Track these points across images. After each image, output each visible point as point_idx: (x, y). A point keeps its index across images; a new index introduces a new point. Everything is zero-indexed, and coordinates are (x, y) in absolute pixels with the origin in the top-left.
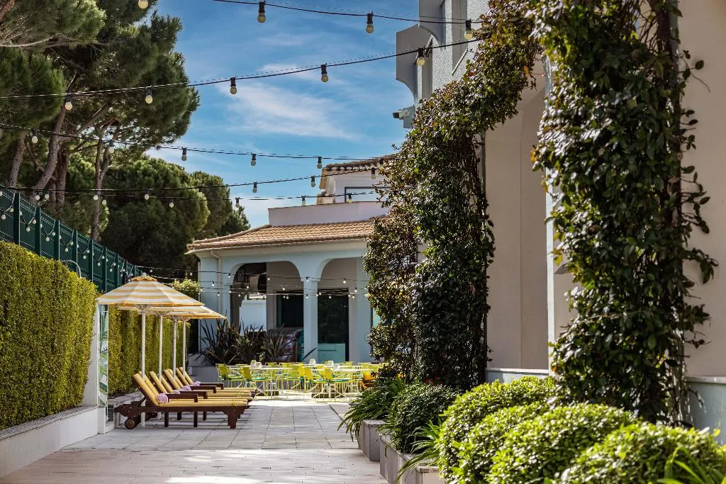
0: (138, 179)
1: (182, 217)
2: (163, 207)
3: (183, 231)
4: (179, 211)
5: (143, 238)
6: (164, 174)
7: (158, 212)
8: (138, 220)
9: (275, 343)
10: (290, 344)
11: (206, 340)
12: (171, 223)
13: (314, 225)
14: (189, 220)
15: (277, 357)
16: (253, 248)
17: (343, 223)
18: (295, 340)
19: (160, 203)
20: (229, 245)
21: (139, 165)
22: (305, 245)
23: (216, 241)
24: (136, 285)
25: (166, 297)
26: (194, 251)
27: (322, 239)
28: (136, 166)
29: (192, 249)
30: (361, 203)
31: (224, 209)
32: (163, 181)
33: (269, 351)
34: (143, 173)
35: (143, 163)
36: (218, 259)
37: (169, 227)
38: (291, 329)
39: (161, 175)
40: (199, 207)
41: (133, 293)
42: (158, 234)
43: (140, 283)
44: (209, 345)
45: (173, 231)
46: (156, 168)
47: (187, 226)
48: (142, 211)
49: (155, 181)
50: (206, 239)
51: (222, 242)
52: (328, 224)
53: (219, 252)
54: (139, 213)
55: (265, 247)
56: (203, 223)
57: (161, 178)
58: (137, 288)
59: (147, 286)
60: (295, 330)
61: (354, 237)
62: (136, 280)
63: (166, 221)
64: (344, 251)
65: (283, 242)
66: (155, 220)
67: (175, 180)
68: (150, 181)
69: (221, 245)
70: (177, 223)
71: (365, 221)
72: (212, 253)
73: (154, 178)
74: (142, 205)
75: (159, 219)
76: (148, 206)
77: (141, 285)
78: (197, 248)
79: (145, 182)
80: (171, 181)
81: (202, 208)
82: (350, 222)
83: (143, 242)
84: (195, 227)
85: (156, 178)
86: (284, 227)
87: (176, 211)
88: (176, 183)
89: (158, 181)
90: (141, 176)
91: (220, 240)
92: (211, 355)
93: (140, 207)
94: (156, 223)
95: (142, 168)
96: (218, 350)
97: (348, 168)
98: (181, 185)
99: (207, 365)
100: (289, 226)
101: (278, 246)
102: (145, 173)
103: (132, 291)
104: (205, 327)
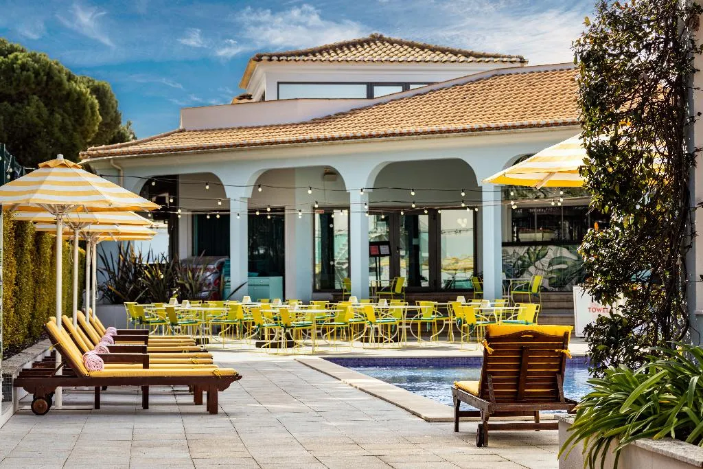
0: (15, 75)
1: (69, 122)
2: (46, 109)
3: (71, 137)
4: (66, 115)
5: (21, 147)
6: (47, 70)
7: (39, 116)
8: (15, 125)
9: (193, 276)
10: (209, 278)
11: (104, 272)
12: (56, 130)
13: (240, 128)
14: (77, 126)
15: (196, 293)
16: (166, 155)
17: (278, 126)
18: (216, 273)
19: (42, 104)
20: (134, 153)
21: (16, 58)
22: (233, 151)
23: (116, 148)
24: (47, 174)
25: (98, 193)
26: (88, 160)
27: (255, 144)
28: (12, 60)
29: (86, 158)
30: (299, 101)
31: (112, 120)
32: (45, 78)
33: (187, 285)
34: (21, 68)
35: (20, 56)
36: (119, 170)
37: (54, 134)
38: (212, 258)
39: (43, 71)
40: (90, 111)
41: (43, 187)
42: (39, 143)
43: (55, 170)
44: (108, 279)
45: (57, 139)
46: (36, 62)
47: (75, 133)
48: (20, 114)
49: (36, 77)
50: (104, 146)
51: (125, 149)
52: (259, 127)
53: (119, 162)
54: (17, 116)
55: (180, 154)
56: (94, 131)
57: (42, 74)
58: (49, 178)
59: (66, 175)
60: (215, 261)
61: (298, 141)
62: (47, 166)
63: (50, 127)
64: (284, 159)
65: (204, 149)
66: (36, 125)
67: (60, 77)
68: (29, 77)
69: (123, 153)
70: (63, 129)
71: (304, 123)
72: (112, 162)
73: (34, 73)
74: (20, 106)
75: (42, 124)
76: (28, 108)
77: (56, 174)
78: (92, 156)
79: (23, 78)
80: (56, 78)
81: (93, 113)
82: (287, 125)
83: (21, 152)
84: (84, 135)
85: (37, 73)
86: (202, 131)
87: (62, 116)
88: (62, 80)
89: (39, 78)
90: (18, 71)
91: (121, 147)
92: (110, 290)
93: (18, 108)
94: (38, 129)
95: (20, 62)
96: (120, 285)
97: (281, 58)
98: (67, 83)
99: (104, 304)
100: (208, 130)
101: (198, 153)
102: (24, 67)
103: (41, 183)
104: (103, 255)
